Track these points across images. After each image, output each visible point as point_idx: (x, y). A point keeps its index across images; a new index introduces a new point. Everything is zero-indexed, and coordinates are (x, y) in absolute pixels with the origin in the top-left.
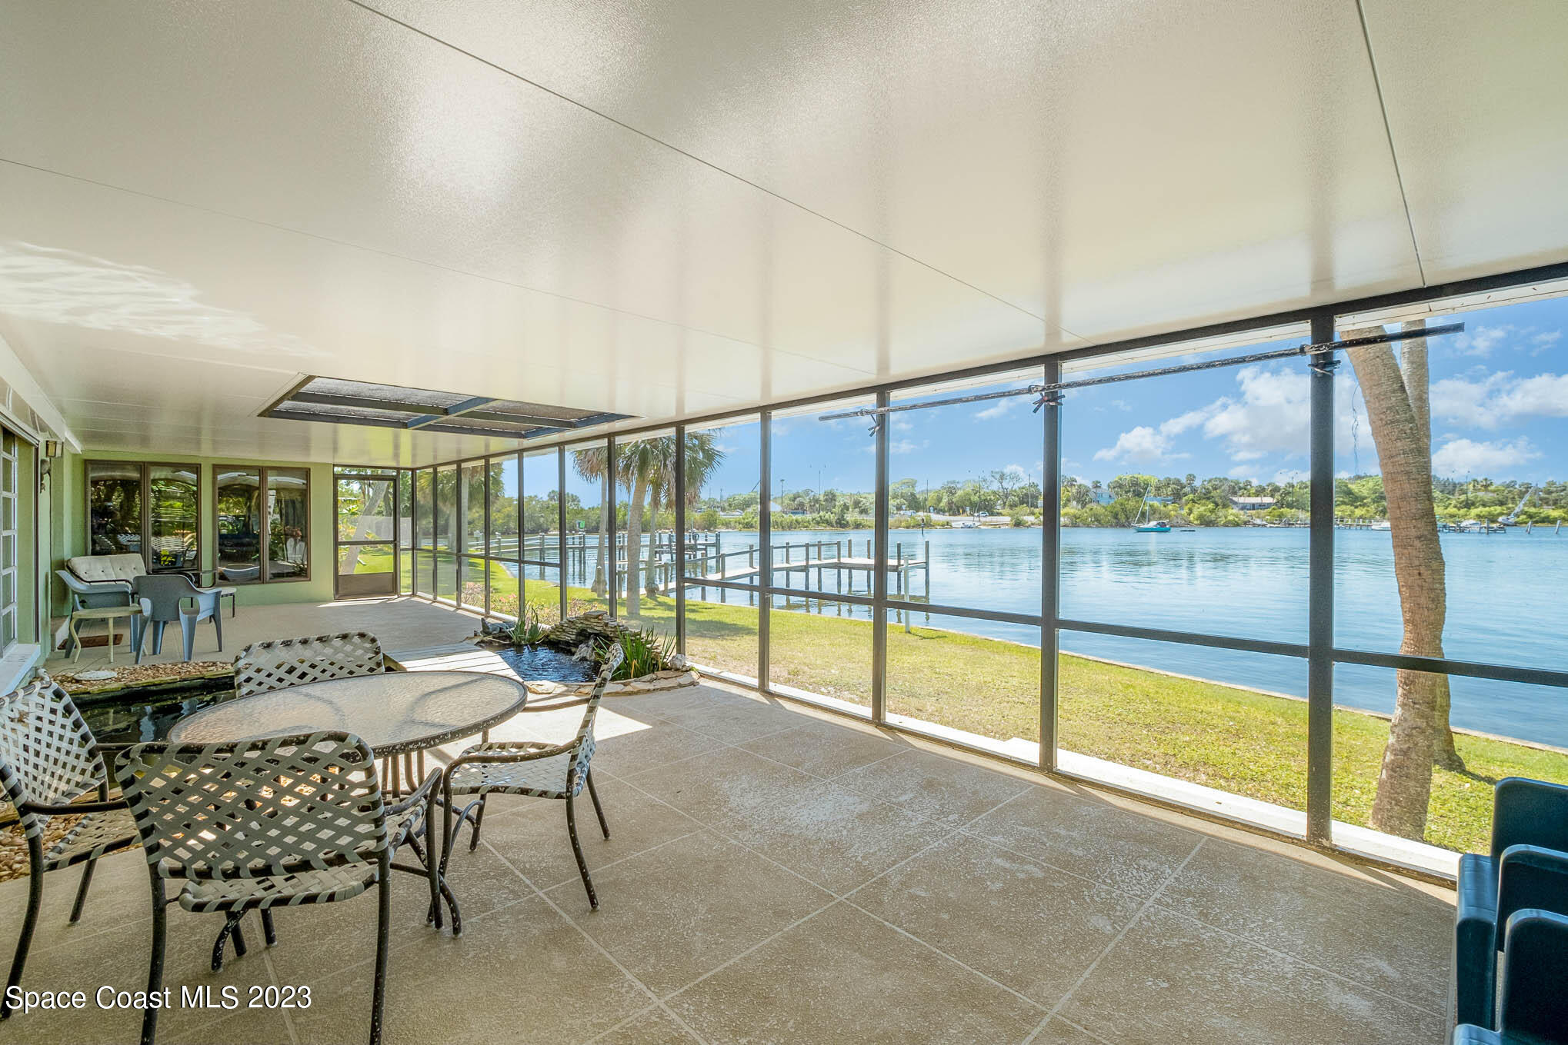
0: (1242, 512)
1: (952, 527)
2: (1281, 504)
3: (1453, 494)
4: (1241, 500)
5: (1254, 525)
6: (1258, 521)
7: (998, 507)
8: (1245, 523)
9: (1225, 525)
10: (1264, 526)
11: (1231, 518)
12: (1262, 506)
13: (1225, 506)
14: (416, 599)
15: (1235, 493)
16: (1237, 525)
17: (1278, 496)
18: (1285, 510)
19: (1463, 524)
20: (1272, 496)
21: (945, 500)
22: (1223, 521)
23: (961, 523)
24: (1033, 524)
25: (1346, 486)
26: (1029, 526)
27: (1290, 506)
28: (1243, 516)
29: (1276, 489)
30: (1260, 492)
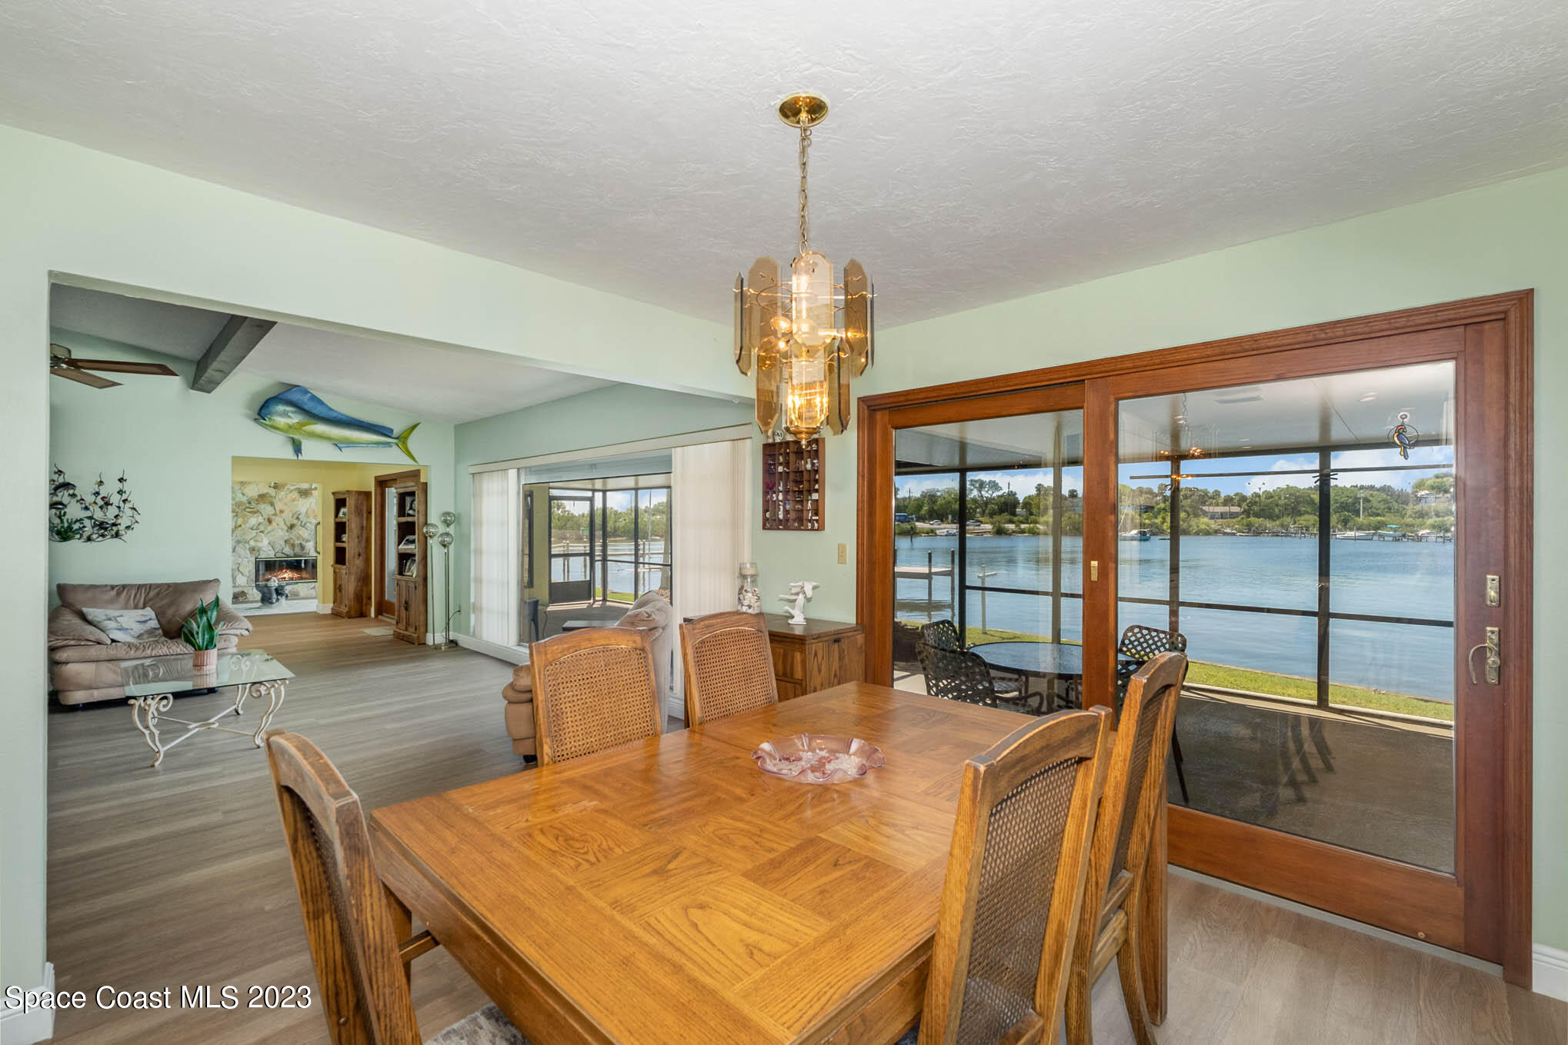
0: (1212, 522)
1: (936, 535)
2: (1247, 513)
3: (1407, 504)
4: (1211, 509)
5: (1225, 534)
6: (1228, 530)
7: (978, 515)
8: (1216, 532)
9: (1197, 534)
10: (1234, 534)
11: (1203, 527)
12: (1233, 515)
13: (1196, 516)
14: (608, 603)
15: (1204, 503)
16: (1207, 533)
17: (1244, 506)
18: (1252, 519)
19: (1420, 534)
20: (1239, 506)
21: (926, 508)
22: (1195, 529)
23: (945, 530)
24: (1014, 532)
25: (1309, 496)
26: (1010, 535)
27: (1257, 515)
28: (1214, 525)
29: (1243, 498)
30: (1228, 501)
